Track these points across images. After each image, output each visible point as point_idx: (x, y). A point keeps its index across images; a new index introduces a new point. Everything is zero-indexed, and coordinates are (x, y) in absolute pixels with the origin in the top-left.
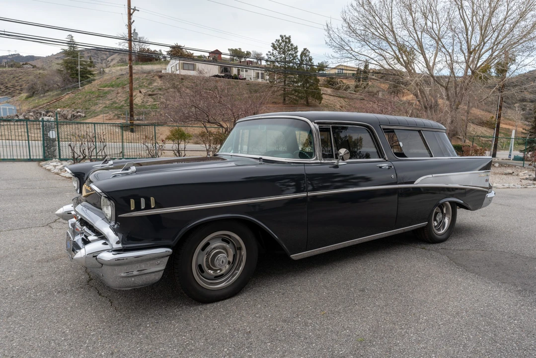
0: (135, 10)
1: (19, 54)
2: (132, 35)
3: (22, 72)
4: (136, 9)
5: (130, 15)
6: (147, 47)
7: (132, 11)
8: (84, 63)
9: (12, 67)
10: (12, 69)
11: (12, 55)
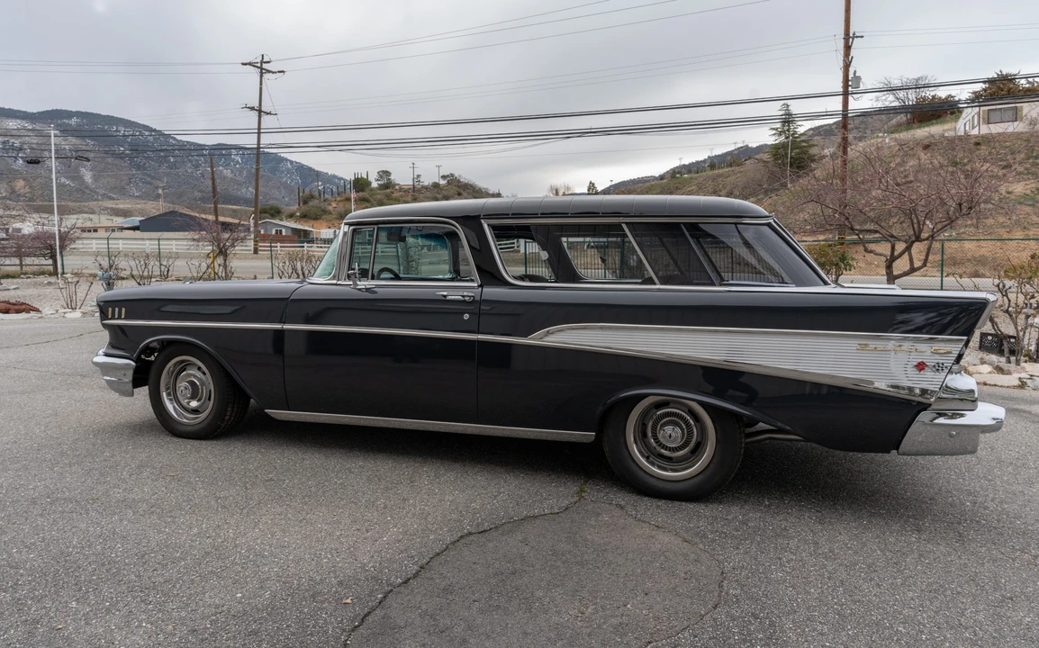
0: (855, 37)
1: (747, 146)
2: (850, 83)
3: (741, 172)
4: (857, 34)
5: (848, 48)
6: (929, 93)
7: (851, 40)
8: (804, 144)
9: (731, 166)
10: (730, 169)
11: (739, 148)
